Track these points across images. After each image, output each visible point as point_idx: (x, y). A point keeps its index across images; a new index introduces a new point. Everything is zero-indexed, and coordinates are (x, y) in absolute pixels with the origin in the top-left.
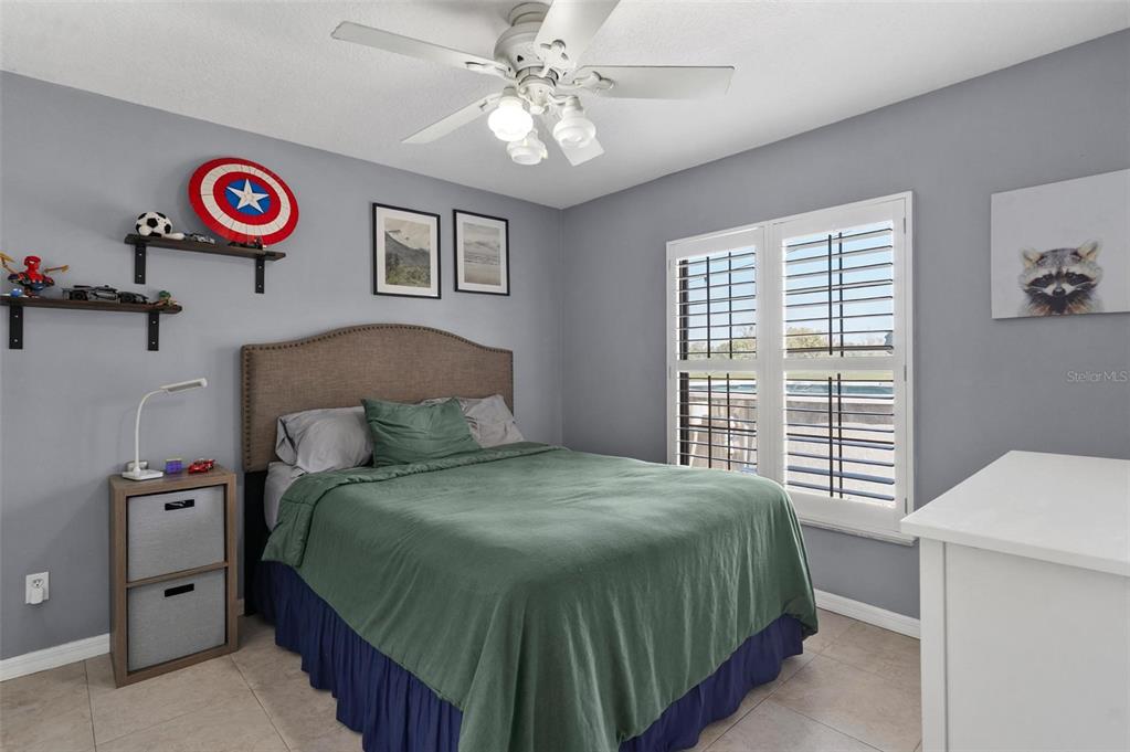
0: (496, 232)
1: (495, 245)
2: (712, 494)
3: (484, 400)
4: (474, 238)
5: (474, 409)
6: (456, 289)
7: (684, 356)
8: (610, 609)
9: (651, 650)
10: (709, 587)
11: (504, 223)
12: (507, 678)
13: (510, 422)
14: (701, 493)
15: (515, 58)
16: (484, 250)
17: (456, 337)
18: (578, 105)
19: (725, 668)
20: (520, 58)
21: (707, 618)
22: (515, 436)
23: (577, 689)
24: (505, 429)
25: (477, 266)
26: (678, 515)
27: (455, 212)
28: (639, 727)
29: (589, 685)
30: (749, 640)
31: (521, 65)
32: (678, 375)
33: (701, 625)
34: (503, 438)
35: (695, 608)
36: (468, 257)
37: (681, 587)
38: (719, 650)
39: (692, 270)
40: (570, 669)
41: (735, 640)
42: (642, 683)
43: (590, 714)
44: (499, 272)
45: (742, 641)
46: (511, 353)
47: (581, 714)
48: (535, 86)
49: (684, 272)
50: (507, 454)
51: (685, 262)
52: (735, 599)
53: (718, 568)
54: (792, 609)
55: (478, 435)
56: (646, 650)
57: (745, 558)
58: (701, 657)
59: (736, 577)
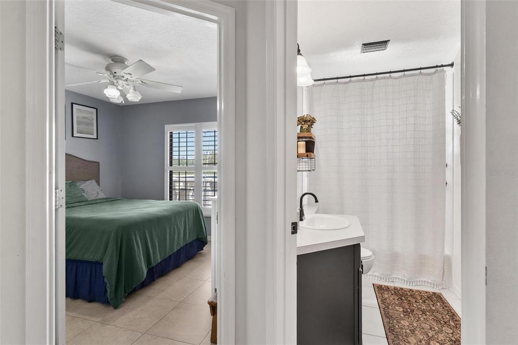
0: (92, 113)
1: (91, 119)
2: (176, 205)
3: (87, 182)
4: (82, 115)
5: (83, 185)
6: (73, 136)
7: (171, 165)
8: (146, 234)
9: (157, 245)
10: (174, 229)
11: (95, 110)
12: (117, 250)
13: (99, 190)
14: (173, 205)
15: (114, 72)
16: (86, 120)
17: (73, 156)
18: (135, 89)
19: (179, 251)
20: (115, 73)
21: (174, 237)
22: (102, 195)
23: (137, 252)
24: (98, 193)
25: (82, 127)
26: (165, 210)
27: (72, 104)
28: (154, 264)
29: (140, 251)
30: (187, 245)
31: (115, 74)
32: (169, 172)
33: (172, 239)
34: (97, 196)
35: (170, 235)
36: (78, 123)
37: (166, 229)
38: (177, 246)
39: (174, 136)
40: (134, 246)
41: (182, 243)
42: (154, 253)
43: (140, 259)
44: (93, 130)
45: (184, 244)
46: (99, 163)
47: (138, 258)
48: (120, 82)
49: (171, 136)
50: (101, 201)
51: (171, 133)
52: (182, 233)
53: (177, 224)
54: (200, 237)
55: (86, 196)
56: (156, 245)
57: (186, 222)
58: (172, 247)
59: (183, 227)
